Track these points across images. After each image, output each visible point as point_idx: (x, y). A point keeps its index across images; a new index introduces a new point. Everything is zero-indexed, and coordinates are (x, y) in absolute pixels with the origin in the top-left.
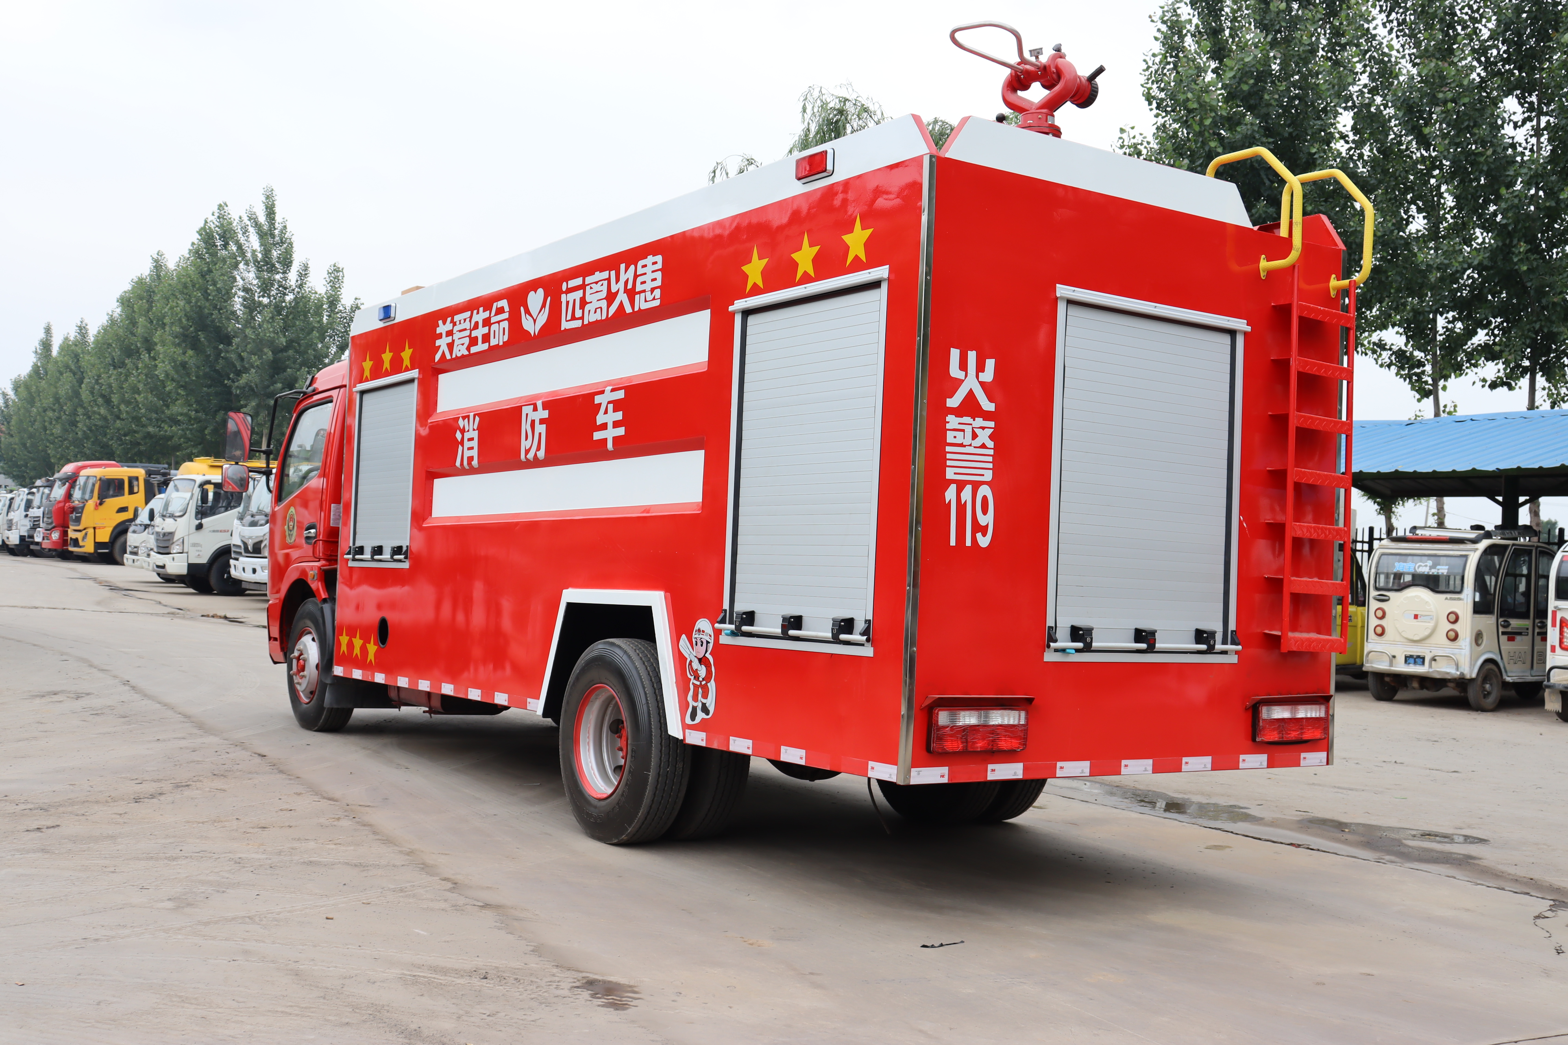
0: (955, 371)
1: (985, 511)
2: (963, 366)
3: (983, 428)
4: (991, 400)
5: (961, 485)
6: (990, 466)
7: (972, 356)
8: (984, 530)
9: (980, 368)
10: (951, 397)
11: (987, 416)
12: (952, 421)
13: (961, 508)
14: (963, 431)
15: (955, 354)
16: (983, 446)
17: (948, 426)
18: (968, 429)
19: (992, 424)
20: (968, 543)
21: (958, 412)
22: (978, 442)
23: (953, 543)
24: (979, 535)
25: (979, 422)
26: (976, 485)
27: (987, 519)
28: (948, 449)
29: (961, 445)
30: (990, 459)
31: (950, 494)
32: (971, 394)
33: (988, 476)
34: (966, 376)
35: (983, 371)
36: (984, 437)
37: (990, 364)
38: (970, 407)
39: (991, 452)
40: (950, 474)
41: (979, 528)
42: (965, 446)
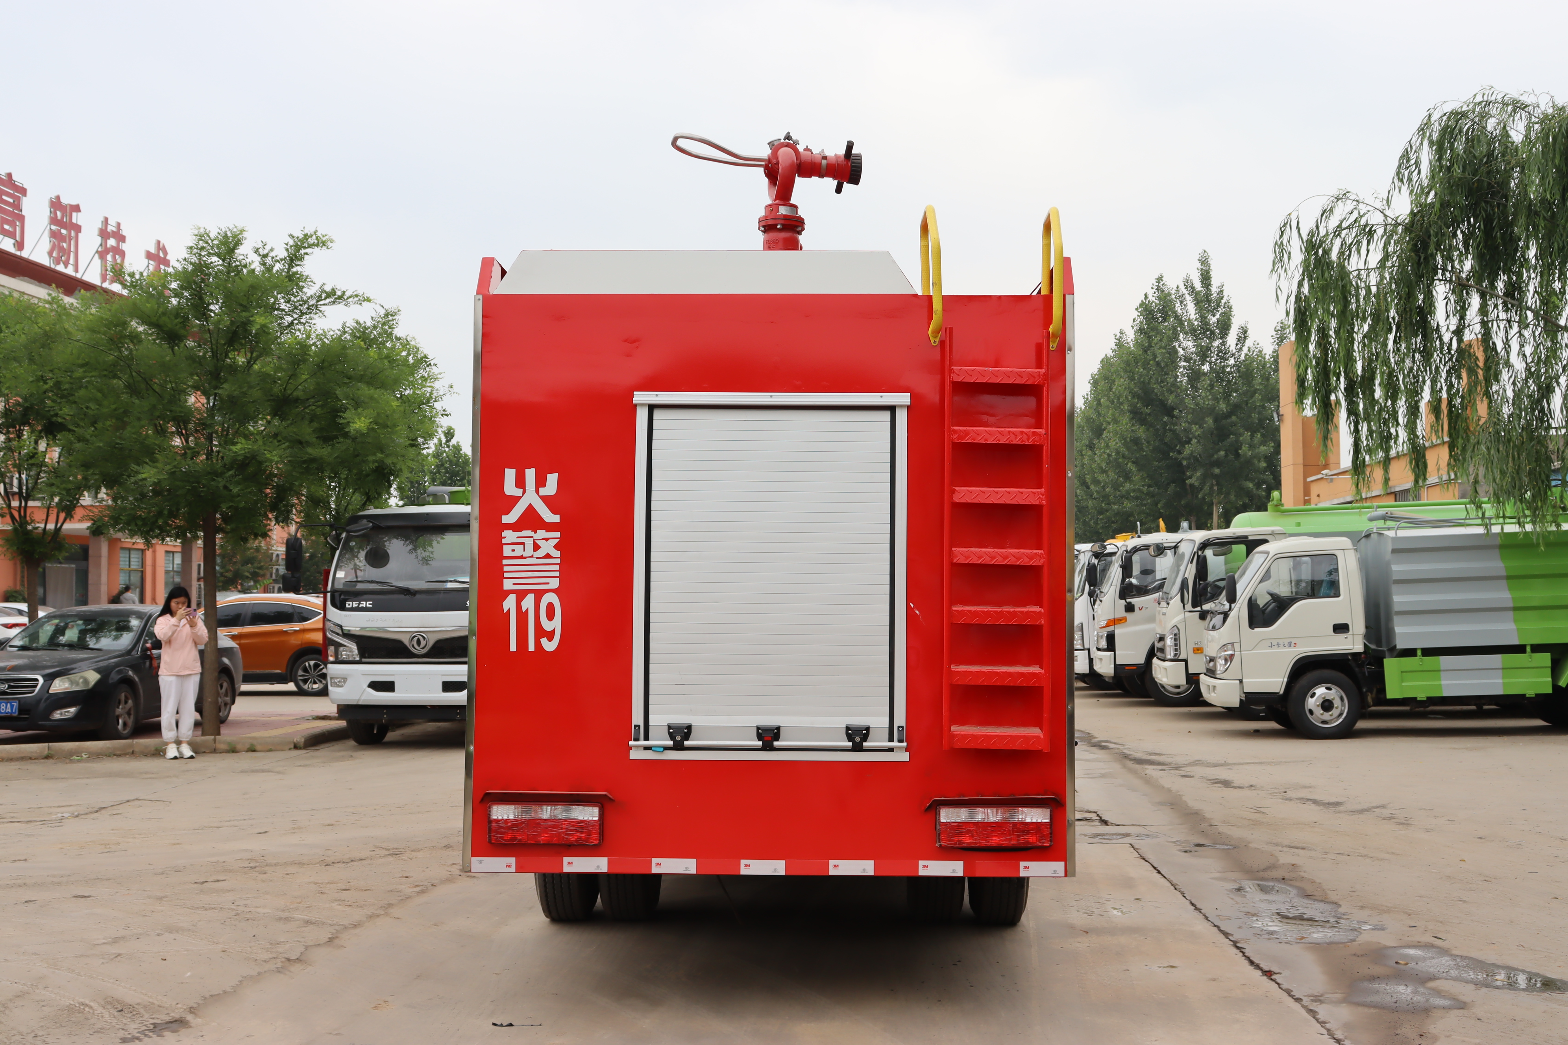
0: (510, 488)
1: (550, 616)
2: (520, 482)
3: (547, 539)
4: (554, 512)
5: (521, 595)
6: (557, 574)
7: (530, 474)
8: (550, 636)
9: (541, 482)
10: (507, 513)
11: (550, 527)
12: (509, 536)
13: (522, 617)
14: (523, 544)
15: (510, 475)
16: (548, 556)
17: (504, 541)
18: (529, 543)
19: (558, 535)
20: (531, 647)
21: (515, 527)
22: (541, 553)
23: (513, 648)
24: (544, 641)
25: (542, 534)
26: (539, 595)
27: (555, 625)
28: (505, 562)
29: (522, 557)
30: (557, 567)
31: (509, 604)
32: (530, 509)
33: (555, 584)
34: (524, 492)
35: (544, 486)
36: (548, 547)
37: (552, 479)
38: (530, 520)
39: (558, 561)
40: (508, 585)
41: (541, 632)
42: (525, 558)
